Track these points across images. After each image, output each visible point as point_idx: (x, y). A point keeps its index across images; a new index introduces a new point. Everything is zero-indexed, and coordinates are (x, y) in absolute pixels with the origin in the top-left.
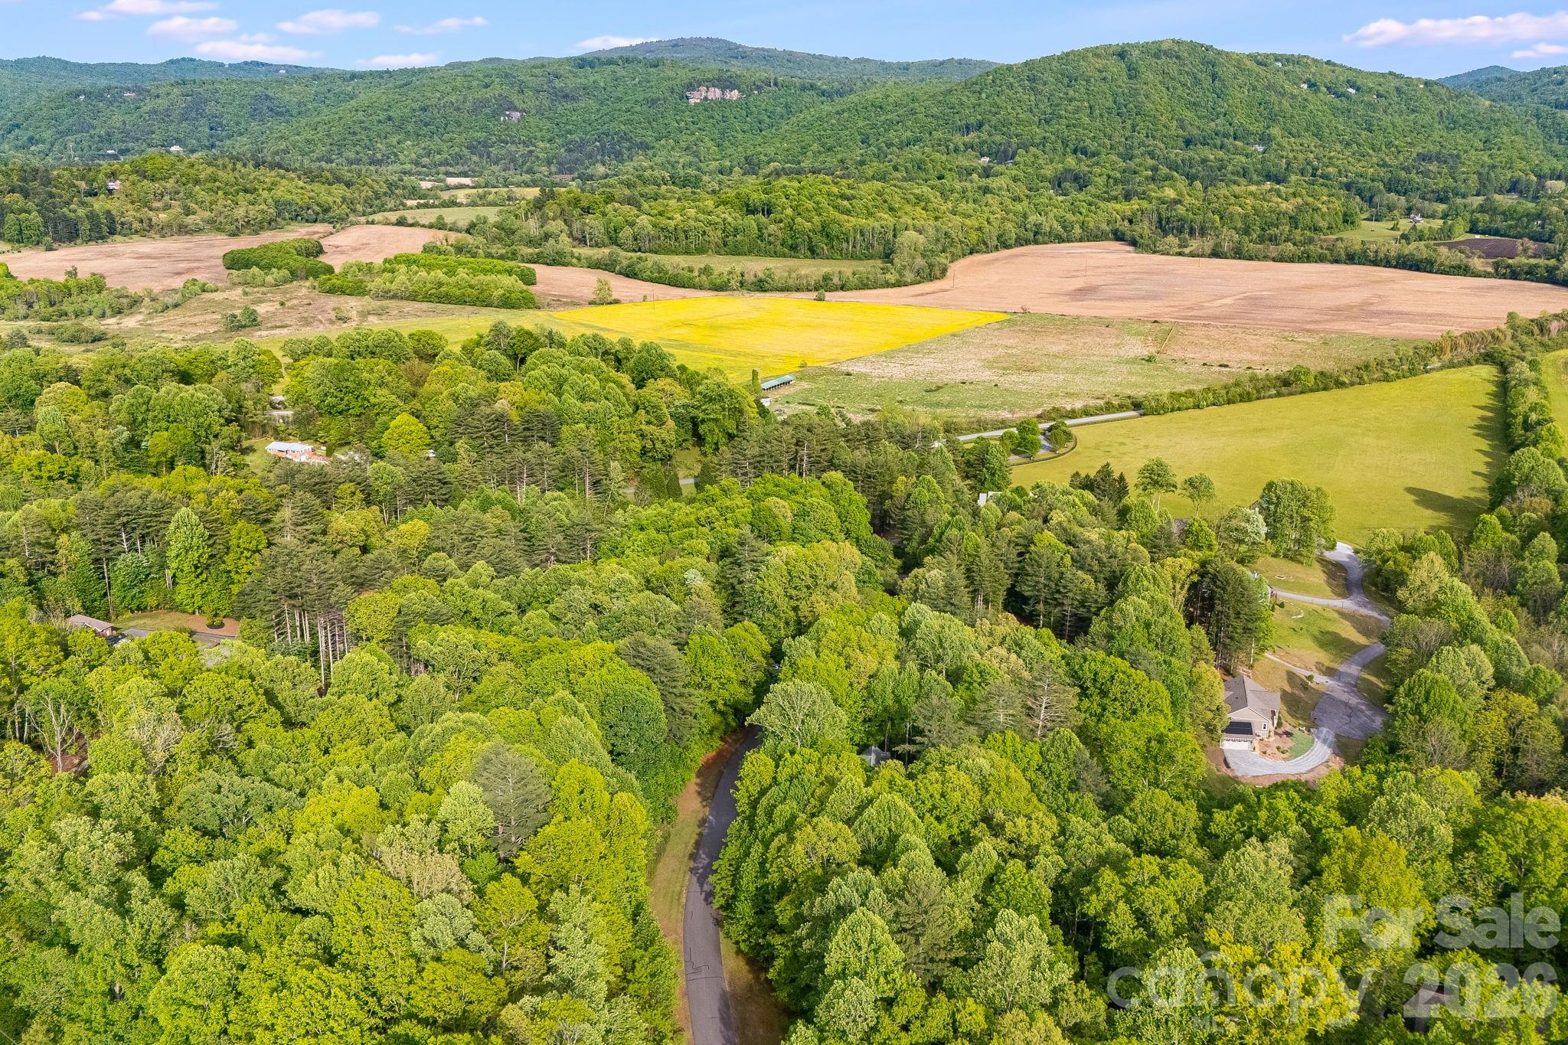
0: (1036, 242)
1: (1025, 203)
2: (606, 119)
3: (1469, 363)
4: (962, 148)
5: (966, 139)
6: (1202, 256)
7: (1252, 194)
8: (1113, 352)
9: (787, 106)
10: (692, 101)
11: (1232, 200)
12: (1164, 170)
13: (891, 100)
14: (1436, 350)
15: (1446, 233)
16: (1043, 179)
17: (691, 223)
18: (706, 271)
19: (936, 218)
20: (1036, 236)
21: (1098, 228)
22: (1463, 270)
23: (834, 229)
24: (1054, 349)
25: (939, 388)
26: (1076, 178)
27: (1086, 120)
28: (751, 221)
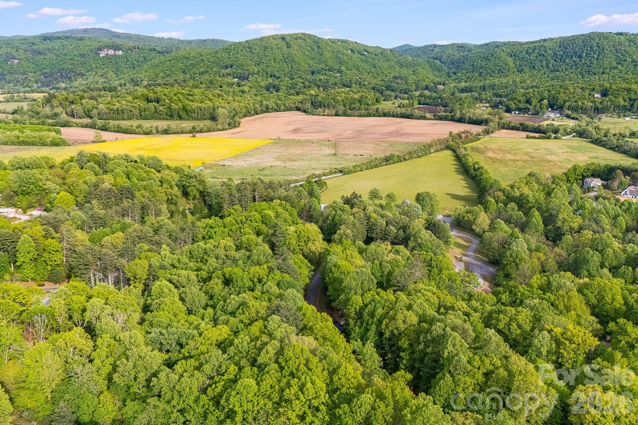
0: (268, 112)
1: (260, 96)
2: (61, 63)
3: (442, 150)
4: (226, 75)
5: (227, 71)
6: (332, 116)
7: (343, 92)
8: (320, 152)
9: (144, 57)
10: (101, 55)
11: (337, 94)
12: (307, 83)
13: (192, 55)
14: (430, 146)
15: (412, 105)
16: (262, 87)
17: (125, 107)
18: (139, 126)
19: (228, 103)
20: (267, 110)
21: (290, 106)
22: (424, 118)
23: (189, 108)
24: (298, 152)
25: (263, 169)
26: (274, 87)
27: (273, 64)
28: (151, 105)
